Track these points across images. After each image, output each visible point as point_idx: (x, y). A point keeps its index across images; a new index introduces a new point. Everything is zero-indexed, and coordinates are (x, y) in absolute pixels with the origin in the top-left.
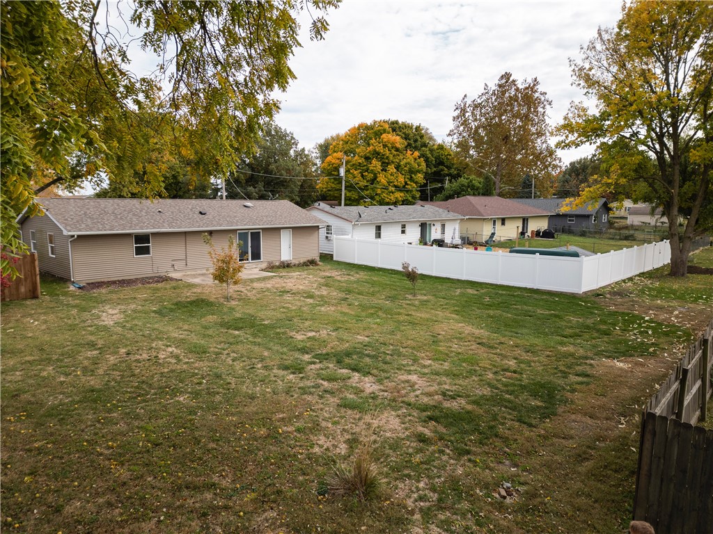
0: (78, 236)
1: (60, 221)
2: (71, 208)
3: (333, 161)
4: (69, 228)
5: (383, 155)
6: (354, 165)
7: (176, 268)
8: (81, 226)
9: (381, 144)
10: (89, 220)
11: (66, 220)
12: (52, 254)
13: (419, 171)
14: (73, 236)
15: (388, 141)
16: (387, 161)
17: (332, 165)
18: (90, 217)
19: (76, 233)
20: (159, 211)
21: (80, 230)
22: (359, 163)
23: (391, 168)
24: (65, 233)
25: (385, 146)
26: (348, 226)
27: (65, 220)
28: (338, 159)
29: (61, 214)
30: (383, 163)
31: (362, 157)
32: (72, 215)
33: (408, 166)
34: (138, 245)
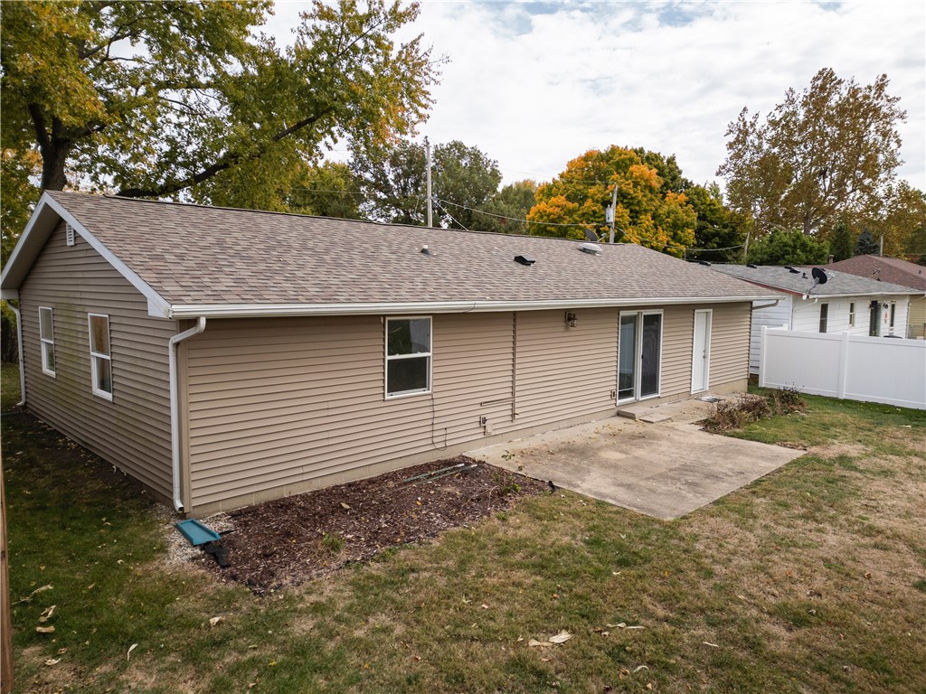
0: (212, 322)
1: (137, 260)
2: (172, 225)
3: (549, 210)
4: (171, 287)
5: (632, 198)
6: (583, 214)
7: (489, 429)
8: (216, 281)
9: (630, 181)
10: (239, 264)
11: (160, 258)
12: (103, 386)
13: (687, 225)
14: (190, 322)
15: (641, 177)
16: (637, 208)
17: (548, 216)
18: (238, 254)
19: (204, 310)
20: (424, 251)
21: (218, 298)
22: (594, 212)
23: (646, 220)
24: (158, 307)
25: (636, 184)
26: (786, 303)
27: (153, 258)
28: (559, 206)
29: (138, 240)
30: (631, 211)
31: (597, 202)
32: (177, 246)
33: (672, 216)
34: (398, 357)
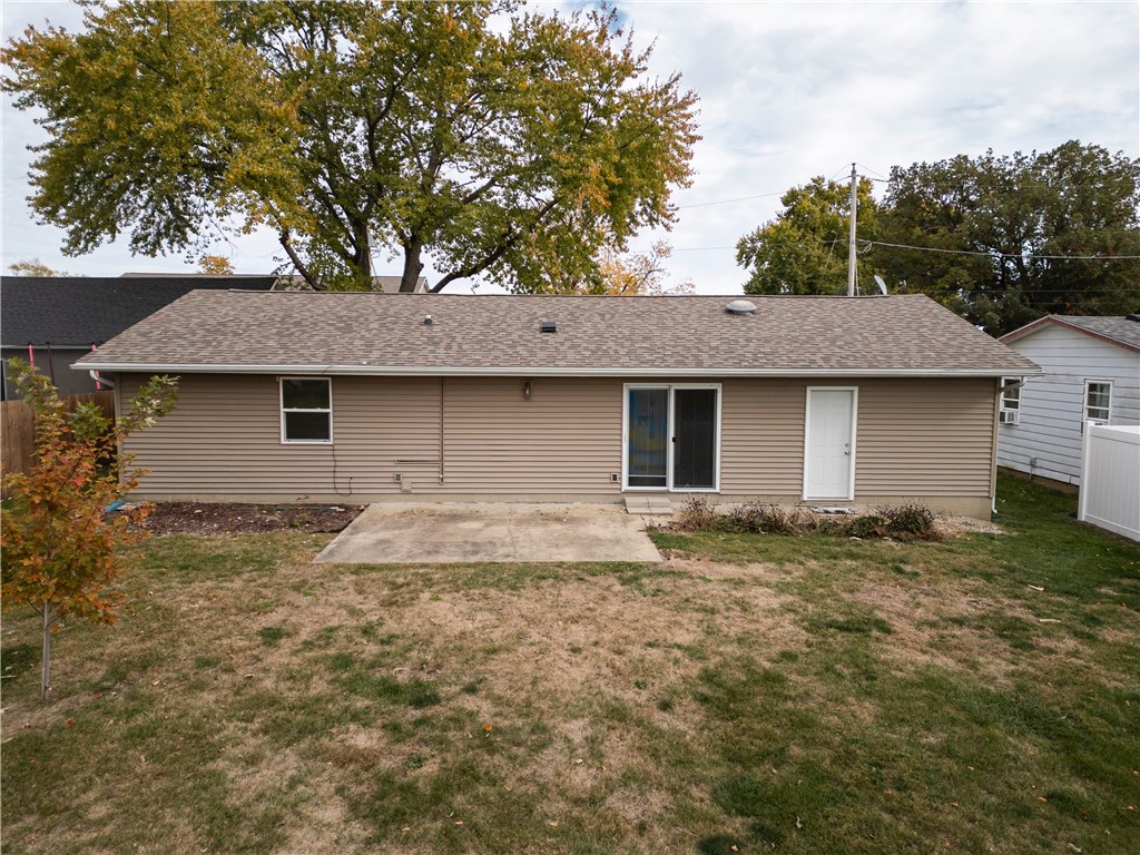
7: (405, 487)
20: (427, 321)
34: (295, 410)
